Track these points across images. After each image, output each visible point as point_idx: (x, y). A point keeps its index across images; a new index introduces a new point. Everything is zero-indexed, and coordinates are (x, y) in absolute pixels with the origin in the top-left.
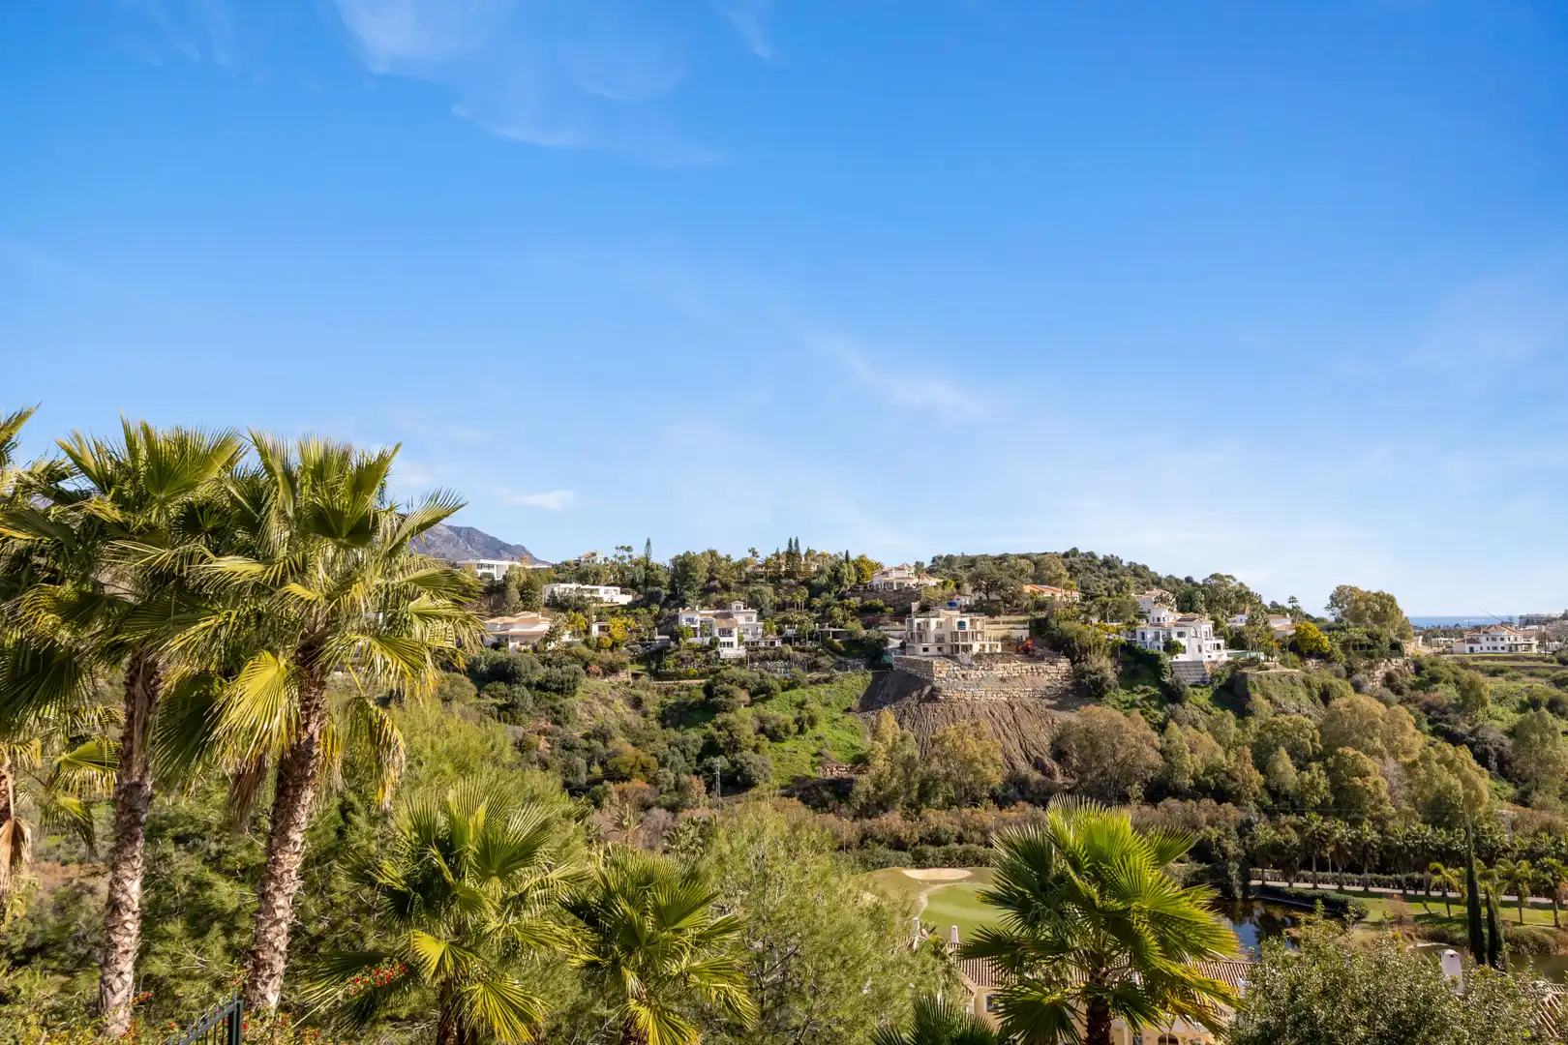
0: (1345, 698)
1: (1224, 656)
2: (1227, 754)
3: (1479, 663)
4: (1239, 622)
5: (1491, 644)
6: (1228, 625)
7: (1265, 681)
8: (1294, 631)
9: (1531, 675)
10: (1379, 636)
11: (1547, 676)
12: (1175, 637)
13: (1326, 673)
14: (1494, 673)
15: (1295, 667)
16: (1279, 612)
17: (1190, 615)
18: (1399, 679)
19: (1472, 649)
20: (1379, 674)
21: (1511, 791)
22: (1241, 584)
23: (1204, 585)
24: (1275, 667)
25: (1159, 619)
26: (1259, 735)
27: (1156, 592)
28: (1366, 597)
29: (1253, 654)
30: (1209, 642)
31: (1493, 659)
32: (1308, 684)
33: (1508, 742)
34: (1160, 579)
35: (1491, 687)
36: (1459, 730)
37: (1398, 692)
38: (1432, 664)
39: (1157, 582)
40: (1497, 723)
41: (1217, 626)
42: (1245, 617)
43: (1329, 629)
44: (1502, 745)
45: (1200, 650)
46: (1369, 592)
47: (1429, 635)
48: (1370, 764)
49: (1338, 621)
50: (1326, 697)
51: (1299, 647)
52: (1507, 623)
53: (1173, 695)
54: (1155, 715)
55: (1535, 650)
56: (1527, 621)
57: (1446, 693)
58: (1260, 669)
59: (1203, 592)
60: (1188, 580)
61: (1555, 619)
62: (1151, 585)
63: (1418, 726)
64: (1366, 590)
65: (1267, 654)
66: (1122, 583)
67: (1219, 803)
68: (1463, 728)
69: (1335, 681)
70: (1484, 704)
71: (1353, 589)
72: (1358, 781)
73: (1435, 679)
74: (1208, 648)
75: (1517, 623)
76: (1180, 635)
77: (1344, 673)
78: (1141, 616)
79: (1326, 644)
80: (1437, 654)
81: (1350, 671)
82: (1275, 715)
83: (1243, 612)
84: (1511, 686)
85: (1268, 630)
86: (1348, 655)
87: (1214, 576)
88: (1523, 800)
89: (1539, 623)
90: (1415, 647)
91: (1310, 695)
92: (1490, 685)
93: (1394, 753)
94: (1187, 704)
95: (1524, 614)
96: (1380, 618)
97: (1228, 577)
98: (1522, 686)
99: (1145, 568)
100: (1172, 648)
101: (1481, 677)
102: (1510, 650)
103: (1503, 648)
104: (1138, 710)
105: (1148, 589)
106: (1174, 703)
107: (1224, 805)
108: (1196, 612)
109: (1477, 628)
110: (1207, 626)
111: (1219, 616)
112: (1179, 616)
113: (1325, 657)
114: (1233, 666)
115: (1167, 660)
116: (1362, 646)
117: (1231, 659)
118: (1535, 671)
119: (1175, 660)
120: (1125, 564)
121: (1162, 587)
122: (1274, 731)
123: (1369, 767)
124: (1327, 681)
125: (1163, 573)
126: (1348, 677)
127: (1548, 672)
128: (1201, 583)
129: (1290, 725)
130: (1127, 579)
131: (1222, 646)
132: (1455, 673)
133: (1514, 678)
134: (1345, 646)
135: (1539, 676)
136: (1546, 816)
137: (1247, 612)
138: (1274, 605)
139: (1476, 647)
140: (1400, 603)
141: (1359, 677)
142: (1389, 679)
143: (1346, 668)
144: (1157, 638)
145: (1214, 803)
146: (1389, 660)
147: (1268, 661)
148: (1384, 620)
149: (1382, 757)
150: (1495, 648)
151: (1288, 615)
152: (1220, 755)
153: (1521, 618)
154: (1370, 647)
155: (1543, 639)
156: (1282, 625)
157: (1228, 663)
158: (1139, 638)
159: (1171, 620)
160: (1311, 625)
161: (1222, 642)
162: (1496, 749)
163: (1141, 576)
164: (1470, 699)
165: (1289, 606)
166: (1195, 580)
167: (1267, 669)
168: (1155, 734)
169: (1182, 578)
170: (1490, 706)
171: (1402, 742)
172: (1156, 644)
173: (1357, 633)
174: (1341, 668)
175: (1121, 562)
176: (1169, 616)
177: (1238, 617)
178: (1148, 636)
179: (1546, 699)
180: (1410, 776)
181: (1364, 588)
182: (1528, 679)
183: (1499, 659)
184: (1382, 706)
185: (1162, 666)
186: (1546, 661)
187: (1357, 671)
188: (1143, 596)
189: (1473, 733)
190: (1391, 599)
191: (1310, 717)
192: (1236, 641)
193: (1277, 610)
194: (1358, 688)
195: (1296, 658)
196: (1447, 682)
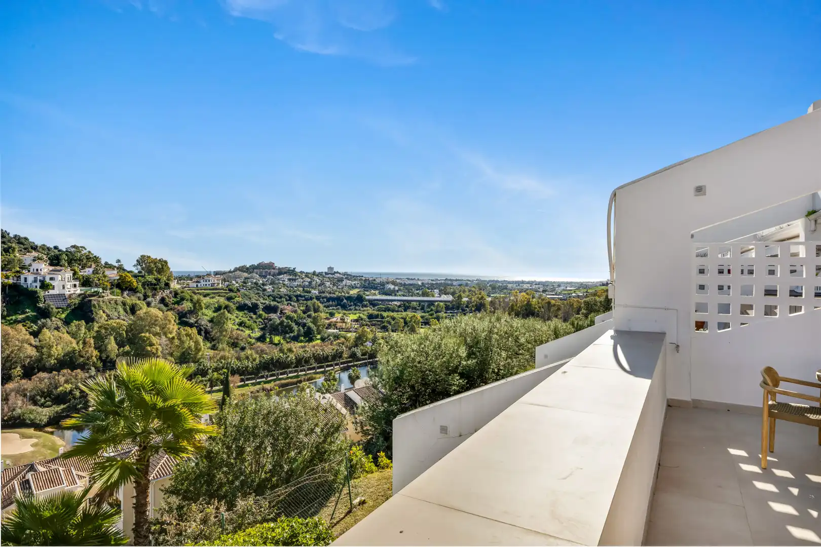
0: (143, 310)
1: (79, 291)
2: (78, 343)
3: (200, 291)
4: (88, 272)
5: (205, 283)
6: (82, 274)
7: (101, 303)
8: (119, 277)
9: (219, 296)
10: (159, 280)
11: (225, 296)
12: (48, 280)
13: (133, 298)
14: (205, 296)
15: (118, 296)
16: (110, 267)
17: (58, 268)
18: (167, 299)
19: (197, 285)
20: (158, 298)
21: (209, 345)
22: (89, 252)
23: (67, 251)
24: (108, 296)
25: (37, 270)
26: (97, 332)
27: (34, 254)
28: (155, 262)
29: (96, 289)
30: (69, 283)
31: (205, 289)
32: (124, 304)
33: (209, 325)
34: (37, 246)
35: (204, 301)
36: (191, 321)
37: (166, 305)
38: (182, 292)
39: (35, 248)
40: (205, 317)
41: (74, 274)
42: (91, 270)
43: (135, 276)
44: (207, 326)
45: (64, 288)
46: (156, 259)
47: (180, 279)
48: (154, 340)
49: (140, 272)
50: (133, 310)
51: (122, 285)
52: (209, 275)
53: (45, 313)
54: (32, 326)
55: (220, 285)
56: (216, 273)
57: (187, 306)
58: (100, 297)
59: (66, 255)
60: (56, 248)
61: (226, 273)
62: (30, 250)
63: (175, 321)
64: (154, 258)
65: (103, 289)
66: (10, 247)
67: (72, 371)
68: (192, 320)
69: (138, 302)
70: (202, 309)
71: (149, 257)
72: (149, 348)
73: (182, 299)
74: (69, 287)
75: (212, 274)
76: (51, 279)
77: (142, 297)
78: (23, 268)
79: (135, 284)
80: (183, 288)
81: (146, 297)
82: (107, 321)
83: (90, 267)
84: (211, 301)
85: (105, 276)
86: (145, 289)
87: (74, 247)
88: (214, 348)
89: (220, 274)
90: (175, 285)
91: (125, 310)
92: (205, 300)
93: (165, 334)
94: (53, 319)
95: (215, 270)
96: (160, 271)
97: (82, 247)
98: (216, 301)
99: (26, 239)
100: (44, 286)
101: (202, 298)
102: (212, 286)
103: (209, 285)
104: (21, 324)
105: (28, 252)
106: (45, 318)
107: (75, 371)
108: (61, 266)
109: (199, 277)
110: (69, 274)
111: (76, 268)
112: (51, 268)
113: (134, 291)
114: (83, 296)
115: (42, 293)
116: (152, 284)
117: (83, 292)
118: (221, 294)
119: (47, 293)
120: (11, 235)
121: (38, 251)
122: (106, 329)
123: (155, 342)
124: (134, 302)
125: (39, 243)
126: (144, 299)
127: (225, 294)
128: (64, 250)
129: (115, 325)
130: (13, 245)
131: (77, 285)
132: (191, 296)
133: (213, 298)
134: (143, 285)
135: (222, 296)
136: (222, 353)
137: (93, 266)
138: (106, 263)
139: (199, 285)
140: (169, 265)
141: (149, 299)
142: (162, 301)
143: (143, 295)
144: (35, 281)
145: (69, 371)
146: (163, 291)
147: (104, 293)
148: (162, 272)
149: (160, 337)
150: (206, 285)
151: (115, 269)
152: (74, 345)
153: (214, 272)
154: (155, 285)
155: (224, 280)
156: (113, 275)
157: (80, 295)
158: (22, 281)
159: (46, 270)
160: (128, 274)
161: (77, 283)
162: (204, 328)
163: (22, 243)
164: (197, 306)
165: (116, 265)
166: (60, 248)
167: (103, 297)
168: (32, 337)
169: (52, 246)
170: (204, 309)
171: (169, 329)
172: (34, 284)
173: (150, 278)
174: (141, 295)
175: (8, 234)
176: (44, 268)
177: (87, 269)
178: (29, 280)
179: (224, 306)
180: (172, 343)
181: (153, 256)
182: (217, 298)
183: (207, 289)
184: (161, 312)
185: (38, 297)
186: (224, 290)
187: (148, 297)
188: (25, 256)
189: (196, 322)
190: (166, 262)
191: (124, 320)
192: (86, 282)
193: (108, 266)
194: (149, 304)
195: (119, 291)
196: (187, 300)
